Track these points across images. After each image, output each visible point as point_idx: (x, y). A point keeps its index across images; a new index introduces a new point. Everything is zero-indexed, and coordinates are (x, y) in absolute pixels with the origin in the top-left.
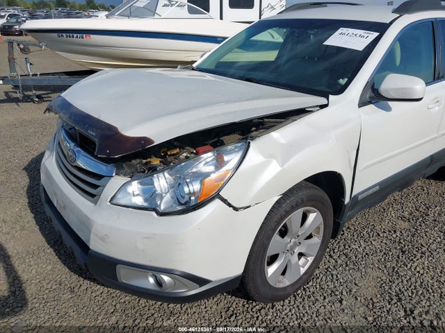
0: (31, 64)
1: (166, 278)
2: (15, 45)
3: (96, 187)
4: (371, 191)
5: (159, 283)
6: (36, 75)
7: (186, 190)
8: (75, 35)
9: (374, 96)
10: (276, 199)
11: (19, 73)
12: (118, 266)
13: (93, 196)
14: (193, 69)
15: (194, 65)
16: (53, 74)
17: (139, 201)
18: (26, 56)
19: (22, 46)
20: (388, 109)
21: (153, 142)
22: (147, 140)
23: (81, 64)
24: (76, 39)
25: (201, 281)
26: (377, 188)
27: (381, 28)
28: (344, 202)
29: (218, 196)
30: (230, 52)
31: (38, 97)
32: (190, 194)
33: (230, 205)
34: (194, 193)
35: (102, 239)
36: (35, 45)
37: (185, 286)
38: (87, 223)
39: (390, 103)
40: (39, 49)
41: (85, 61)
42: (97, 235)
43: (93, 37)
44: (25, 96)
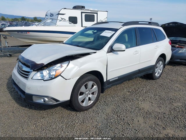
0: (7, 43)
1: (46, 99)
2: (2, 36)
3: (27, 75)
4: (115, 79)
5: (44, 101)
6: (9, 47)
7: (51, 74)
8: (24, 32)
9: (111, 50)
10: (78, 77)
11: (3, 46)
12: (33, 96)
13: (27, 78)
14: (63, 43)
15: (64, 42)
16: (15, 46)
17: (40, 78)
18: (5, 40)
19: (4, 36)
20: (117, 54)
21: (44, 64)
22: (43, 64)
23: (26, 43)
24: (24, 34)
25: (57, 101)
26: (117, 78)
27: (116, 30)
28: (104, 81)
29: (60, 75)
30: (76, 38)
31: (9, 55)
32: (52, 75)
33: (64, 78)
34: (53, 75)
35: (29, 89)
36: (9, 36)
37: (52, 101)
38: (25, 85)
39: (118, 52)
40: (11, 37)
41: (28, 41)
42: (27, 88)
43: (30, 33)
44: (5, 55)
